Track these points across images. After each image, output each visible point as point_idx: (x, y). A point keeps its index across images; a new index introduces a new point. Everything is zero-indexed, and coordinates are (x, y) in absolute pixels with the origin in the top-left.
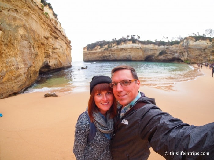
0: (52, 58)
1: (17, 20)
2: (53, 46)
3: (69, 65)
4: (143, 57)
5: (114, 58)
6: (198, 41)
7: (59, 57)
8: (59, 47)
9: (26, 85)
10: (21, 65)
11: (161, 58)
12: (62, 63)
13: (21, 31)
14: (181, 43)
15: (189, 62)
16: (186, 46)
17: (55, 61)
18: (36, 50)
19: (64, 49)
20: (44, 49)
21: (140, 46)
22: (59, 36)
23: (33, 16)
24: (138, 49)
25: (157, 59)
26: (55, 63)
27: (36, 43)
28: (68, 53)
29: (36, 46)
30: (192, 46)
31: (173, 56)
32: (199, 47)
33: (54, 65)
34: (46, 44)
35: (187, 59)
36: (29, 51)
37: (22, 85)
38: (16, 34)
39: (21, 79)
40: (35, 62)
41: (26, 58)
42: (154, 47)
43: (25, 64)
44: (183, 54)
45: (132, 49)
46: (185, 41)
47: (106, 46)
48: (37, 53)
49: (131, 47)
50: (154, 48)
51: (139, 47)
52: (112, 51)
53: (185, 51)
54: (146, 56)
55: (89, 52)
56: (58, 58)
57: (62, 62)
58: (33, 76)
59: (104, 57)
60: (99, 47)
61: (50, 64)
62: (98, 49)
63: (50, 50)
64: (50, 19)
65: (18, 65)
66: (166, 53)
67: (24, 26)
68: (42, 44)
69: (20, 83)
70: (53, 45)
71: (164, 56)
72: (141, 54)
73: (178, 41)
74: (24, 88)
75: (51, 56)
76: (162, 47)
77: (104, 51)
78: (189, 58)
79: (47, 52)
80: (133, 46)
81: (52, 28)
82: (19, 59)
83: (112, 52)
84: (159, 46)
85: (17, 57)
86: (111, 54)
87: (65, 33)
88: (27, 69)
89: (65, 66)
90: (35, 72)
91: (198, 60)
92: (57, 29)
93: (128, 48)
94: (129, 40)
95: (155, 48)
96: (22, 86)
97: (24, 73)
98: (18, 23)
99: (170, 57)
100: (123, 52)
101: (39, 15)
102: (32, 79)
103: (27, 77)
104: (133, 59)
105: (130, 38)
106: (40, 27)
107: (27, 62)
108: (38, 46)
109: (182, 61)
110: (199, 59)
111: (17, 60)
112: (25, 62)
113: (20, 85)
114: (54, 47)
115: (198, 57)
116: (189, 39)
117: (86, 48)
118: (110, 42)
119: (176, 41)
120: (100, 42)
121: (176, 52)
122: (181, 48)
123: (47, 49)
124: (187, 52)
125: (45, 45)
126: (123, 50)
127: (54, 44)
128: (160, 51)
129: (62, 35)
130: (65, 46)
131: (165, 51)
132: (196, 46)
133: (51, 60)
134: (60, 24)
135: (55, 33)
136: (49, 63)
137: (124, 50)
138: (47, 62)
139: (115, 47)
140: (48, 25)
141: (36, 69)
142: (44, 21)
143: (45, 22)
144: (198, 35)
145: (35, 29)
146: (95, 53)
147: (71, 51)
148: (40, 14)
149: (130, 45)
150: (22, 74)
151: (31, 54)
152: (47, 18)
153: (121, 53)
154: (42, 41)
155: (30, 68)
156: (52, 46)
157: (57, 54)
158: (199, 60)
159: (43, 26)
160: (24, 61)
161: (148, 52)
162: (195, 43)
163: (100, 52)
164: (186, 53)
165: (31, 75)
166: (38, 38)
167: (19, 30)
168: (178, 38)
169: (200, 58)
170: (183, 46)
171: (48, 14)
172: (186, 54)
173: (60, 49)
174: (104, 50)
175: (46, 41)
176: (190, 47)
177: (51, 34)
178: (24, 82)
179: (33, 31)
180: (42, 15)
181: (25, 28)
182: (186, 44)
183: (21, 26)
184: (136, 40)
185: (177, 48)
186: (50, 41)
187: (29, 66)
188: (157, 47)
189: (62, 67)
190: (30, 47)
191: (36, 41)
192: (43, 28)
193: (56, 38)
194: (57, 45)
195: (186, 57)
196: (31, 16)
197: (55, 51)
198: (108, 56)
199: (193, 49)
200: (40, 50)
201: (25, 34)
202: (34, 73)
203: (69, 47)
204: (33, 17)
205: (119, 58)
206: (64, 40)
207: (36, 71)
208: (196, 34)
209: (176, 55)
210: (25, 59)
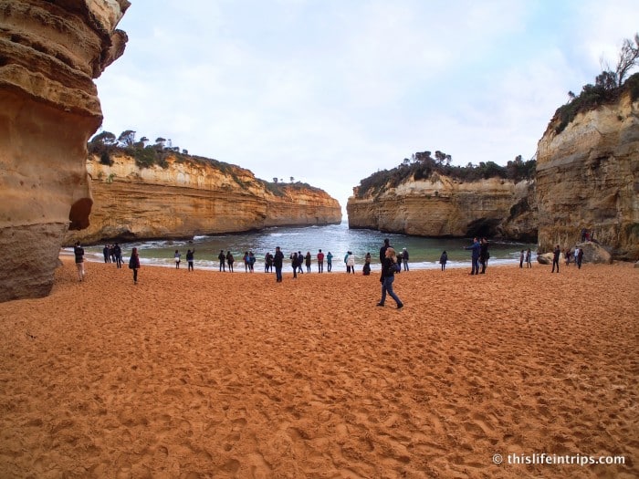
0: (138, 224)
6: (568, 127)
7: (157, 222)
8: (154, 208)
11: (514, 228)
19: (175, 209)
20: (102, 219)
21: (438, 186)
22: (149, 194)
24: (429, 197)
25: (507, 233)
30: (549, 158)
32: (572, 159)
42: (499, 187)
45: (410, 199)
49: (409, 191)
50: (496, 190)
51: (432, 193)
54: (470, 221)
56: (150, 223)
60: (373, 190)
61: (133, 231)
62: (371, 196)
63: (127, 215)
68: (97, 215)
79: (120, 219)
80: (413, 189)
84: (516, 182)
92: (146, 184)
95: (504, 191)
100: (401, 207)
104: (412, 230)
110: (568, 227)
117: (357, 189)
125: (104, 215)
129: (170, 186)
130: (180, 203)
131: (526, 199)
132: (561, 153)
133: (134, 227)
135: (135, 193)
137: (401, 201)
139: (387, 192)
146: (366, 206)
149: (409, 186)
157: (148, 219)
161: (474, 206)
162: (559, 140)
169: (577, 222)
173: (158, 211)
177: (125, 197)
188: (508, 184)
193: (143, 198)
197: (140, 215)
206: (176, 193)
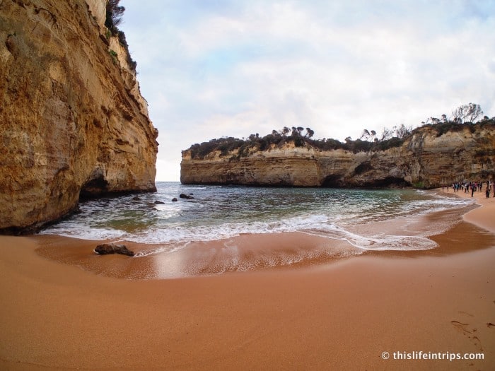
0: (114, 164)
1: (51, 41)
2: (118, 134)
3: (151, 186)
4: (319, 178)
5: (252, 180)
6: (444, 136)
7: (130, 163)
8: (132, 142)
9: (46, 216)
10: (40, 158)
11: (359, 179)
12: (134, 180)
13: (55, 73)
14: (406, 144)
15: (423, 184)
16: (416, 149)
17: (119, 171)
18: (80, 132)
19: (142, 148)
20: (100, 137)
21: (312, 152)
22: (134, 114)
23: (86, 48)
24: (308, 159)
25: (349, 183)
26: (120, 177)
27: (82, 116)
28: (149, 158)
29: (82, 122)
30: (432, 146)
31: (387, 175)
32: (447, 149)
33: (115, 181)
34: (105, 127)
35: (420, 178)
36: (64, 128)
37: (35, 212)
38: (42, 73)
39: (37, 195)
40: (75, 161)
41: (57, 143)
42: (345, 155)
43: (51, 159)
44: (409, 167)
45: (294, 159)
46: (414, 137)
47: (235, 152)
48: (82, 142)
49: (293, 155)
50: (343, 157)
51: (310, 156)
52: (247, 163)
53: (414, 161)
54: (325, 176)
55: (196, 162)
56: (128, 166)
57: (135, 177)
58: (67, 196)
59: (228, 176)
60: (220, 152)
61: (107, 178)
62: (217, 158)
63: (112, 144)
64: (120, 69)
65: (33, 154)
66: (371, 168)
67: (63, 62)
68: (97, 123)
69: (31, 205)
70: (120, 133)
71: (365, 176)
72: (314, 170)
73: (397, 138)
74: (40, 222)
75: (112, 159)
76: (362, 154)
77: (230, 162)
78: (423, 176)
79: (103, 148)
80: (296, 153)
81: (121, 92)
82: (38, 141)
83: (249, 165)
84: (355, 152)
85: (33, 133)
86: (245, 170)
87: (147, 110)
88: (54, 171)
89: (141, 187)
90: (72, 188)
91: (444, 177)
92: (132, 97)
93: (286, 158)
94: (289, 139)
95: (347, 157)
96: (35, 215)
97: (45, 181)
98: (51, 47)
99: (380, 175)
100: (273, 166)
101: (98, 51)
102: (65, 203)
103: (52, 195)
104: (297, 183)
105: (290, 134)
106: (97, 80)
107: (57, 155)
108: (87, 126)
109: (408, 185)
110: (446, 175)
111: (32, 142)
112: (52, 153)
113: (32, 210)
114: (120, 137)
115: (444, 171)
116: (424, 131)
117: (189, 152)
118: (245, 142)
119: (394, 138)
120: (222, 140)
121: (394, 165)
122: (405, 155)
123: (105, 141)
124: (419, 161)
125: (102, 128)
126: (274, 162)
127: (121, 131)
128: (357, 165)
129: (140, 113)
130: (144, 141)
131: (370, 163)
132: (440, 145)
133: (110, 169)
134: (139, 87)
135: (128, 104)
136: (105, 174)
137: (277, 161)
138: (100, 171)
139: (255, 154)
140: (115, 82)
141: (76, 180)
142: (107, 70)
143: (109, 72)
144: (443, 122)
145: (85, 82)
146: (209, 166)
147: (155, 156)
148: (102, 49)
149: (290, 150)
150: (41, 182)
151: (69, 138)
152: (114, 63)
153: (268, 169)
154: (98, 117)
155: (61, 173)
156: (117, 136)
157: (127, 158)
158: (447, 178)
159: (103, 80)
160: (50, 150)
161: (330, 166)
162: (438, 140)
163: (221, 165)
164: (418, 164)
165: (63, 191)
166: (89, 105)
167: (51, 68)
168: (398, 133)
169: (449, 173)
170: (411, 150)
171: (116, 55)
172: (416, 167)
173: (132, 146)
174: (231, 159)
175: (105, 120)
176: (425, 150)
177: (117, 106)
178: (43, 206)
179: (80, 83)
180: (104, 54)
181: (65, 68)
182: (417, 145)
183: (56, 59)
184: (304, 139)
185: (397, 155)
186: (114, 122)
187: (61, 167)
188: (350, 154)
189: (134, 188)
190: (70, 120)
191: (83, 111)
192: (102, 84)
193: (128, 118)
194: (128, 136)
195: (416, 175)
196: (82, 46)
197: (121, 148)
198: (238, 175)
199: (432, 156)
200: (90, 135)
201: (62, 82)
202: (70, 187)
203: (153, 145)
204: (85, 50)
205: (264, 180)
206: (144, 125)
207: (75, 183)
208: (439, 120)
209: (394, 171)
210: (53, 146)
